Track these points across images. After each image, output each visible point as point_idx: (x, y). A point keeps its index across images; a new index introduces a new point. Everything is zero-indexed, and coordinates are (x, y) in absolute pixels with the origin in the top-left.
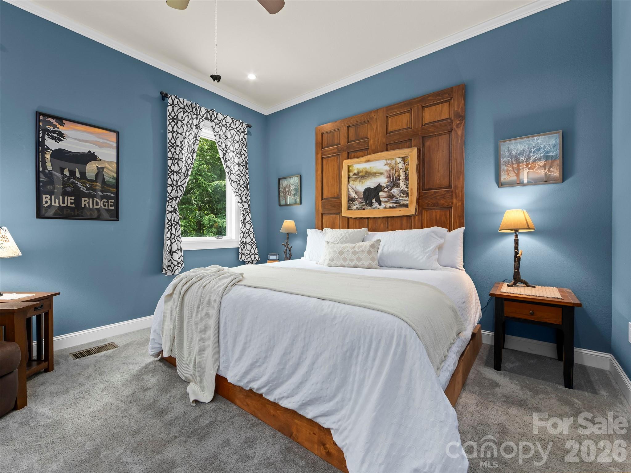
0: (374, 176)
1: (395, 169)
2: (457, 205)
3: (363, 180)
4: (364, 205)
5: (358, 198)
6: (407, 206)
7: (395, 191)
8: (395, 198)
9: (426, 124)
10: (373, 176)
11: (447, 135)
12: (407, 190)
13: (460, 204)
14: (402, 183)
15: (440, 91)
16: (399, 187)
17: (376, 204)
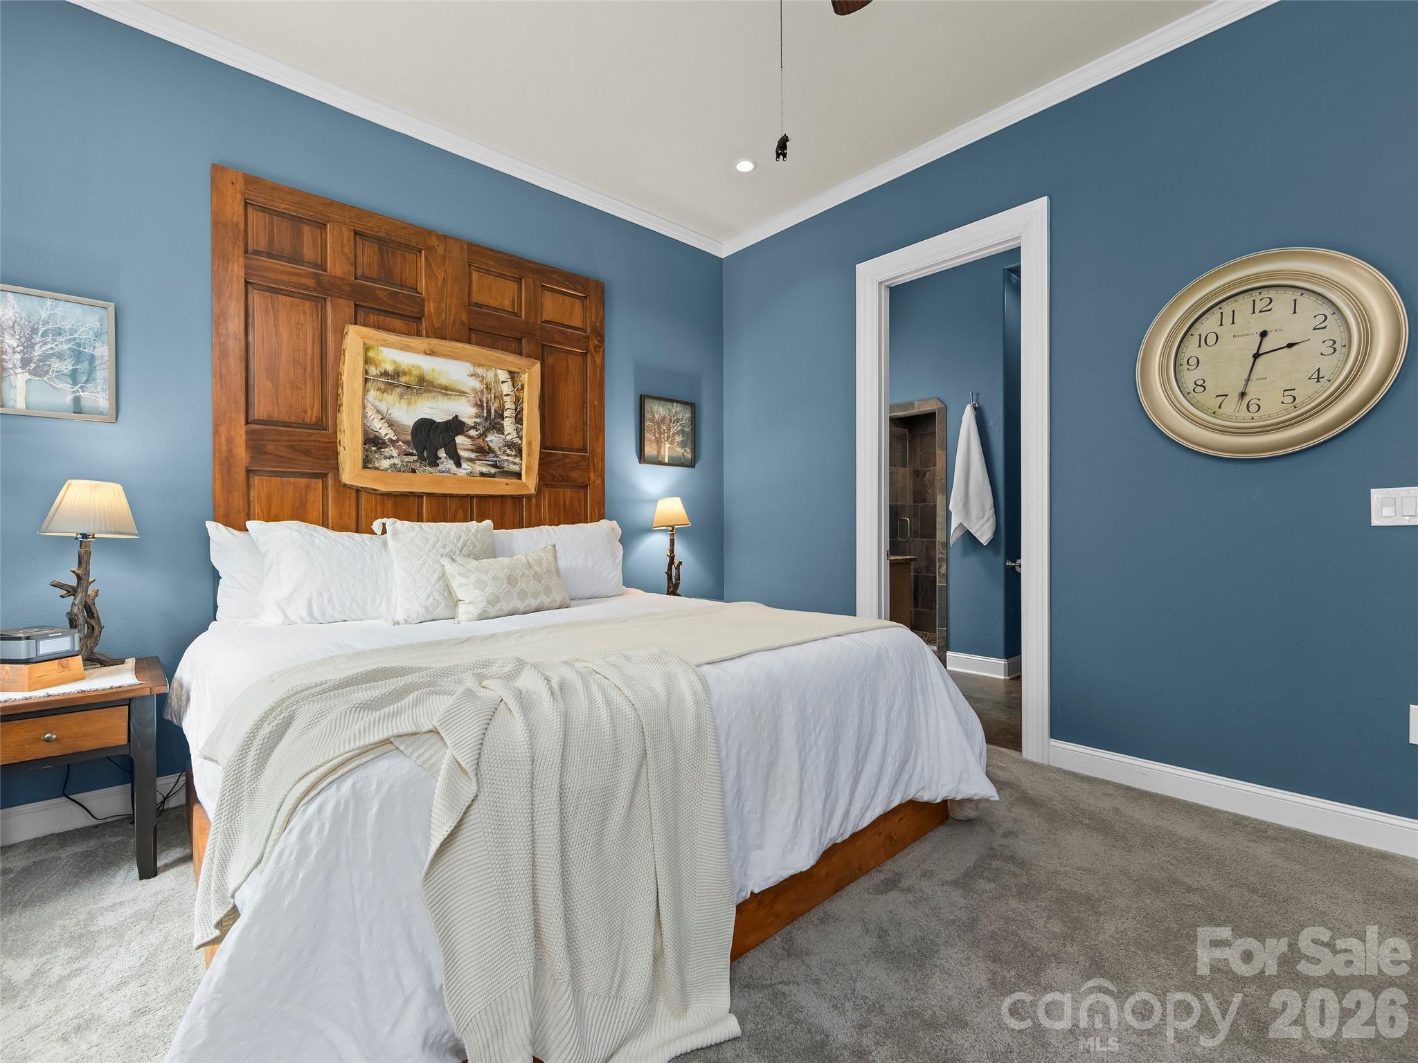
0: (442, 393)
1: (493, 391)
2: (596, 482)
3: (411, 394)
4: (414, 461)
5: (397, 441)
6: (518, 475)
7: (494, 440)
8: (493, 455)
9: (546, 320)
10: (439, 392)
11: (580, 357)
12: (520, 442)
13: (600, 481)
14: (508, 425)
15: (570, 274)
16: (503, 434)
17: (447, 464)
